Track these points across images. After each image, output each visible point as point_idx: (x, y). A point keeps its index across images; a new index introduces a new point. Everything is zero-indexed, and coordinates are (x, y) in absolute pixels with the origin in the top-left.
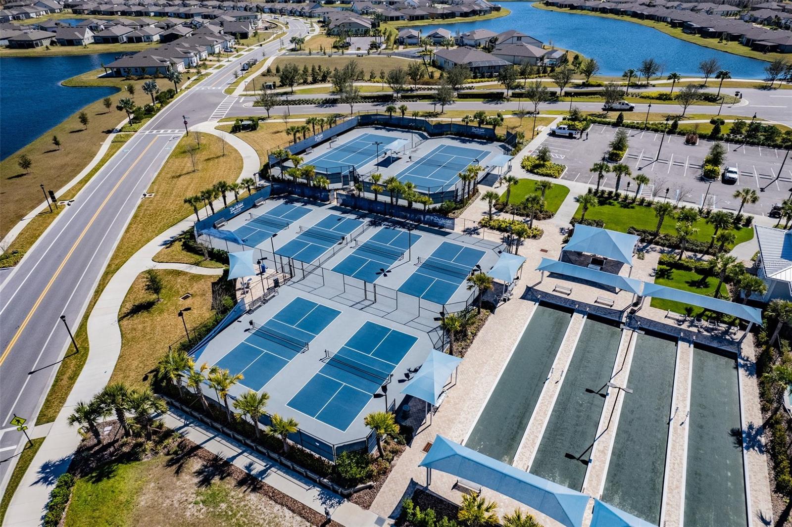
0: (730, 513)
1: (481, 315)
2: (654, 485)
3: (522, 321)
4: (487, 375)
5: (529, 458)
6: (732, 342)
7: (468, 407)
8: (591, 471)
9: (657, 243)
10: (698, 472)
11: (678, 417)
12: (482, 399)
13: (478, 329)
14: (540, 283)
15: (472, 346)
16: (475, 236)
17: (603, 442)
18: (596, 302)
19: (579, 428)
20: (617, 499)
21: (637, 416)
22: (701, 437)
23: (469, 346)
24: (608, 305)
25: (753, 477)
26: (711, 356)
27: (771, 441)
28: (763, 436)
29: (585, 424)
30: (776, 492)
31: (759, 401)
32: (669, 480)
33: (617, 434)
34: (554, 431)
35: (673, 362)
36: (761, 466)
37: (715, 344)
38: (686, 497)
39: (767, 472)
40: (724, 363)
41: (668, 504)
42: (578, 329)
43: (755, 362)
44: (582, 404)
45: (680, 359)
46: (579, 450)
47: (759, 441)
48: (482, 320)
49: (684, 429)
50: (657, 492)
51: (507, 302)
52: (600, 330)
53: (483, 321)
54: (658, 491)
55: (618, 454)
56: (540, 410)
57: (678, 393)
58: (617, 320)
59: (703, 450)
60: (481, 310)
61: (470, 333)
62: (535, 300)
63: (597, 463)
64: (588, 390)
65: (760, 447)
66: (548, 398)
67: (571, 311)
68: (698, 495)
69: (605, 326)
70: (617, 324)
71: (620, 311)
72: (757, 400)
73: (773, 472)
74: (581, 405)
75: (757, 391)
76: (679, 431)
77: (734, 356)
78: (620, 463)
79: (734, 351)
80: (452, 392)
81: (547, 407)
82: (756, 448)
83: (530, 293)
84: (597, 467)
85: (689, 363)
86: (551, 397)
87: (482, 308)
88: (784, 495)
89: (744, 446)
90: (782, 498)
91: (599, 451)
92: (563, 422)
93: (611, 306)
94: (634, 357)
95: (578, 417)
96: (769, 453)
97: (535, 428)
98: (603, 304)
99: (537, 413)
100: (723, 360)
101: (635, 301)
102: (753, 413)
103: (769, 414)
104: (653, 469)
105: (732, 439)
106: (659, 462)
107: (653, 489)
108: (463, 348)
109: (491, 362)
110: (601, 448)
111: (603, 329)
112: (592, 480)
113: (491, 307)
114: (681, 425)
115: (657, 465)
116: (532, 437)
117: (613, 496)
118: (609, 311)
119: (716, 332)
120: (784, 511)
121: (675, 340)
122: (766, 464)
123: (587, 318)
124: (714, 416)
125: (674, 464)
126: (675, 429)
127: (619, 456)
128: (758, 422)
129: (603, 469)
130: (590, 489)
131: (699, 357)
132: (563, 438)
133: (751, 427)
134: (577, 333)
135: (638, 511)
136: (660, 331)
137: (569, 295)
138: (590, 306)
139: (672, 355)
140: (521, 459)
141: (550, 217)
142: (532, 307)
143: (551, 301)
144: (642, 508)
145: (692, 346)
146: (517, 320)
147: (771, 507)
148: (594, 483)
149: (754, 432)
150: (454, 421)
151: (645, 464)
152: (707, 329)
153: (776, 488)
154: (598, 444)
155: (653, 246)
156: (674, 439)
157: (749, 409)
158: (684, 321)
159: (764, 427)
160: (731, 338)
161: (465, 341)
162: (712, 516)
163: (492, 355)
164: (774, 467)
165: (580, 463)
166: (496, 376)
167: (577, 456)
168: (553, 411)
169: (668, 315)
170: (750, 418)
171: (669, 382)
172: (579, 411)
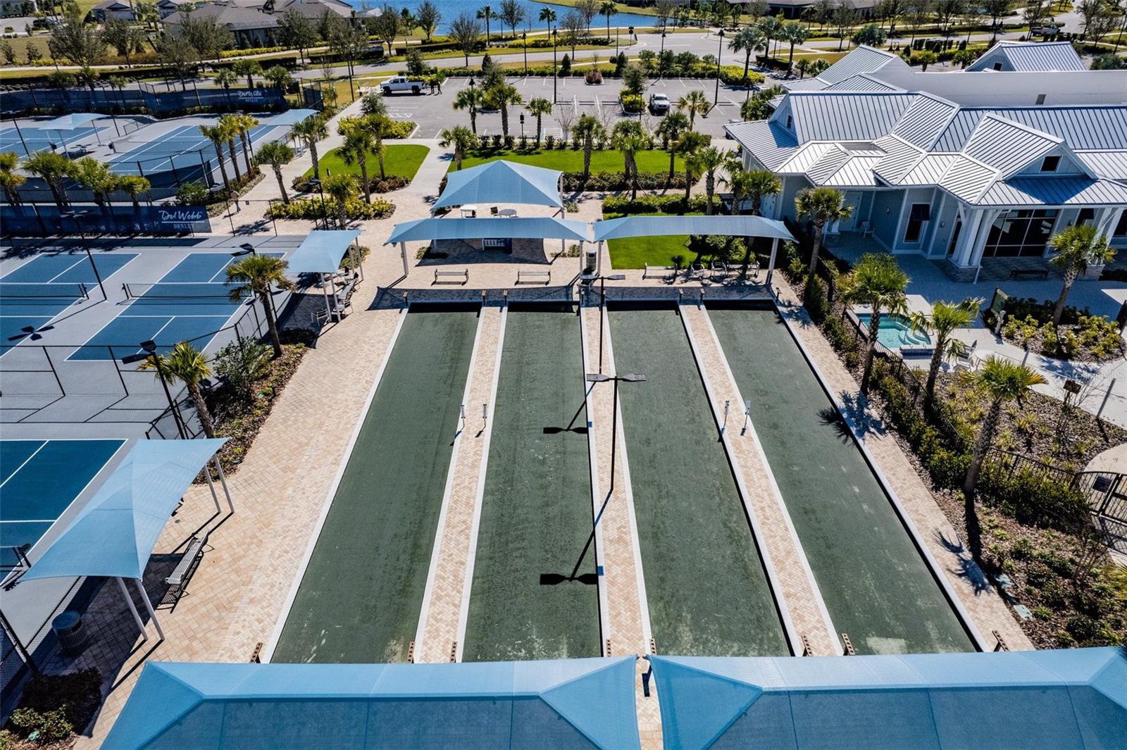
0: (895, 561)
1: (284, 357)
2: (745, 568)
3: (380, 346)
4: (314, 468)
5: (454, 624)
6: (756, 288)
7: (272, 555)
8: (610, 593)
9: (591, 188)
10: (807, 506)
11: (732, 422)
12: (306, 526)
13: (281, 383)
14: (405, 277)
15: (269, 419)
16: (261, 234)
17: (614, 520)
18: (517, 283)
19: (553, 511)
20: (687, 636)
21: (658, 446)
22: (783, 443)
23: (262, 421)
24: (542, 283)
25: (893, 478)
26: (738, 314)
27: (887, 409)
28: (870, 406)
29: (563, 497)
30: (936, 489)
31: (836, 356)
32: (768, 545)
33: (635, 494)
34: (500, 535)
35: (683, 338)
36: (894, 454)
37: (735, 296)
38: (813, 567)
39: (906, 460)
40: (761, 319)
41: (788, 596)
42: (497, 330)
43: (801, 304)
44: (545, 459)
45: (693, 331)
46: (567, 558)
47: (869, 416)
48: (287, 364)
49: (751, 439)
50: (755, 580)
51: (342, 322)
52: (538, 323)
53: (291, 367)
54: (759, 579)
55: (651, 533)
56: (456, 502)
57: (715, 383)
58: (565, 300)
59: (797, 465)
60: (282, 347)
61: (261, 396)
62: (400, 306)
63: (616, 570)
64: (548, 431)
65: (876, 424)
66: (467, 470)
67: (476, 308)
68: (829, 552)
69: (546, 316)
70: (566, 307)
71: (565, 287)
72: (834, 356)
73: (914, 457)
74: (543, 462)
75: (826, 344)
76: (744, 446)
77: (770, 305)
78: (663, 550)
79: (766, 298)
80: (224, 534)
81: (471, 489)
82: (872, 430)
83: (387, 297)
84: (620, 580)
85: (710, 332)
86: (474, 466)
87: (284, 343)
88: (951, 489)
89: (854, 432)
90: (950, 494)
91: (611, 541)
92: (515, 508)
93: (547, 283)
94: (615, 349)
95: (544, 487)
96: (892, 428)
97: (453, 544)
98: (531, 283)
99: (451, 510)
100: (757, 316)
101: (585, 267)
102: (839, 377)
103: (861, 371)
104: (730, 537)
105: (831, 430)
106: (735, 518)
107: (747, 576)
108: (245, 431)
109: (321, 438)
110: (614, 534)
111: (543, 321)
112: (619, 614)
113: (309, 338)
114: (742, 434)
115: (733, 525)
116: (450, 567)
117: (675, 629)
118: (545, 291)
119: (729, 279)
120: (966, 515)
121: (673, 306)
122: (898, 448)
123: (509, 311)
124: (786, 402)
125: (762, 509)
126: (735, 444)
127: (655, 536)
128: (853, 389)
129: (634, 578)
130: (620, 637)
131: (720, 321)
132: (525, 543)
133: (847, 399)
134: (497, 338)
135: (738, 640)
136: (644, 299)
137: (464, 283)
138: (509, 291)
139: (677, 330)
140: (434, 633)
141: (402, 185)
142: (396, 319)
143: (432, 300)
144: (743, 629)
145: (703, 307)
146: (366, 347)
147: (945, 517)
148: (625, 618)
149: (856, 405)
150: (236, 604)
151: (712, 532)
152: (715, 279)
153: (933, 481)
154: (605, 528)
155: (585, 193)
156: (743, 463)
157: (830, 373)
158: (675, 276)
159: (864, 390)
160: (754, 282)
161: (250, 412)
162: (869, 582)
163: (322, 424)
164: (911, 448)
165: (580, 584)
166: (336, 463)
167: (567, 571)
168: (486, 493)
169: (647, 275)
170: (838, 385)
171: (691, 371)
172: (542, 476)
